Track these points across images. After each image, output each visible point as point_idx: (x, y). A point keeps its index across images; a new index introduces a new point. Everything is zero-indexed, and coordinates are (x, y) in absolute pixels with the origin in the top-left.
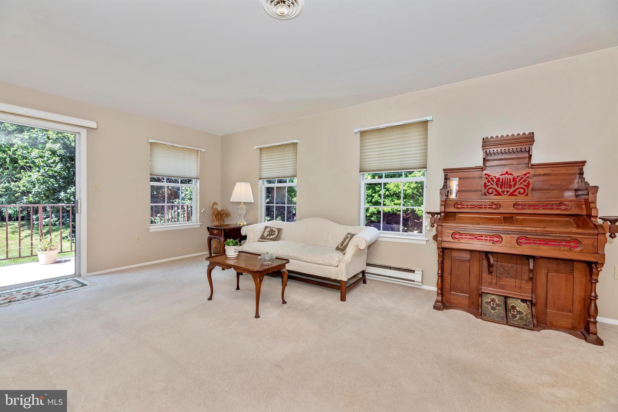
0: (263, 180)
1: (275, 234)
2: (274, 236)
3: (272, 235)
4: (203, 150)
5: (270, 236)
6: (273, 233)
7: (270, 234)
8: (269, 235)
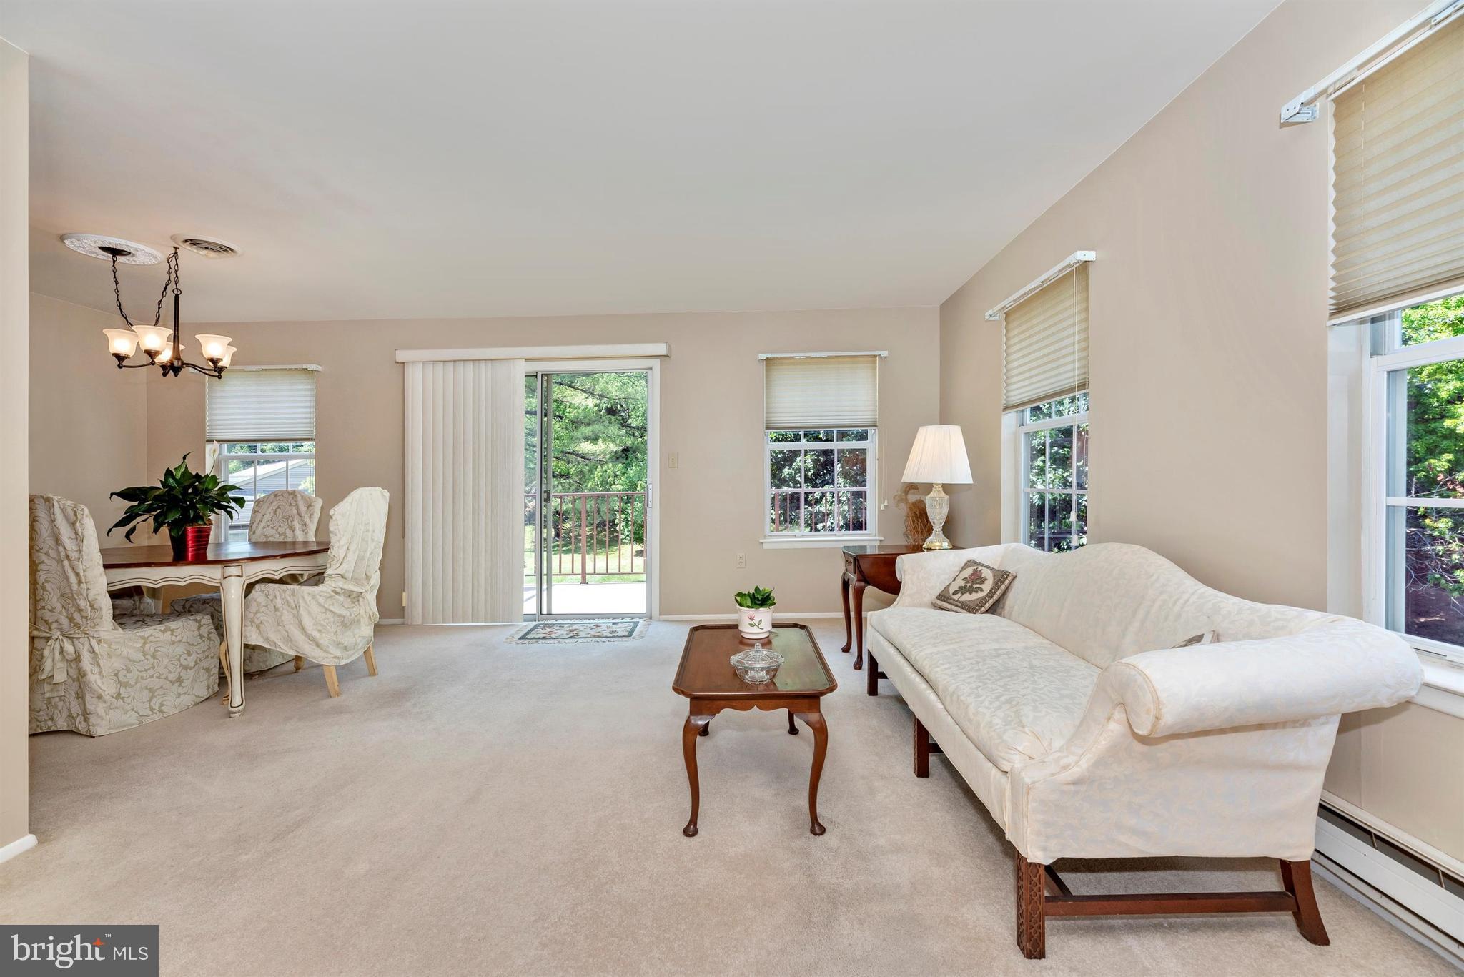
0: (1021, 408)
1: (982, 590)
2: (975, 596)
3: (971, 590)
4: (884, 354)
5: (963, 594)
6: (975, 586)
7: (965, 586)
8: (963, 590)
